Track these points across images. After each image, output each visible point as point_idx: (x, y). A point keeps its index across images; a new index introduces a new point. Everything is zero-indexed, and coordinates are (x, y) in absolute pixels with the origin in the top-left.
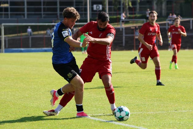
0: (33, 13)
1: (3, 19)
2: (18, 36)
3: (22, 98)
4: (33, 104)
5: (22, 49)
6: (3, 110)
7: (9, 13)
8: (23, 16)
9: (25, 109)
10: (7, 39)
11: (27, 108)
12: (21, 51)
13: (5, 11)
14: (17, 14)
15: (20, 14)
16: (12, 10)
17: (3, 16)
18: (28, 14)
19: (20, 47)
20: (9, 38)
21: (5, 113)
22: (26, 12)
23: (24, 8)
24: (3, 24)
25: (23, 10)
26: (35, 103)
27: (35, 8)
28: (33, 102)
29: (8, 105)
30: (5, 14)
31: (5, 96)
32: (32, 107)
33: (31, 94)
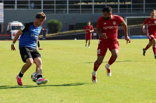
0: (150, 8)
1: (127, 13)
2: (138, 26)
3: (140, 74)
4: (148, 78)
5: (141, 36)
6: (125, 82)
7: (131, 9)
8: (142, 11)
9: (142, 82)
10: (129, 29)
11: (144, 81)
12: (140, 38)
13: (128, 7)
14: (137, 10)
15: (140, 10)
16: (134, 6)
17: (127, 11)
18: (146, 10)
19: (139, 35)
20: (131, 28)
21: (127, 84)
22: (144, 8)
23: (143, 5)
24: (127, 17)
25: (142, 6)
26: (150, 77)
27: (151, 5)
28: (148, 77)
29: (129, 78)
30: (128, 10)
31: (127, 72)
32: (147, 80)
33: (147, 71)
